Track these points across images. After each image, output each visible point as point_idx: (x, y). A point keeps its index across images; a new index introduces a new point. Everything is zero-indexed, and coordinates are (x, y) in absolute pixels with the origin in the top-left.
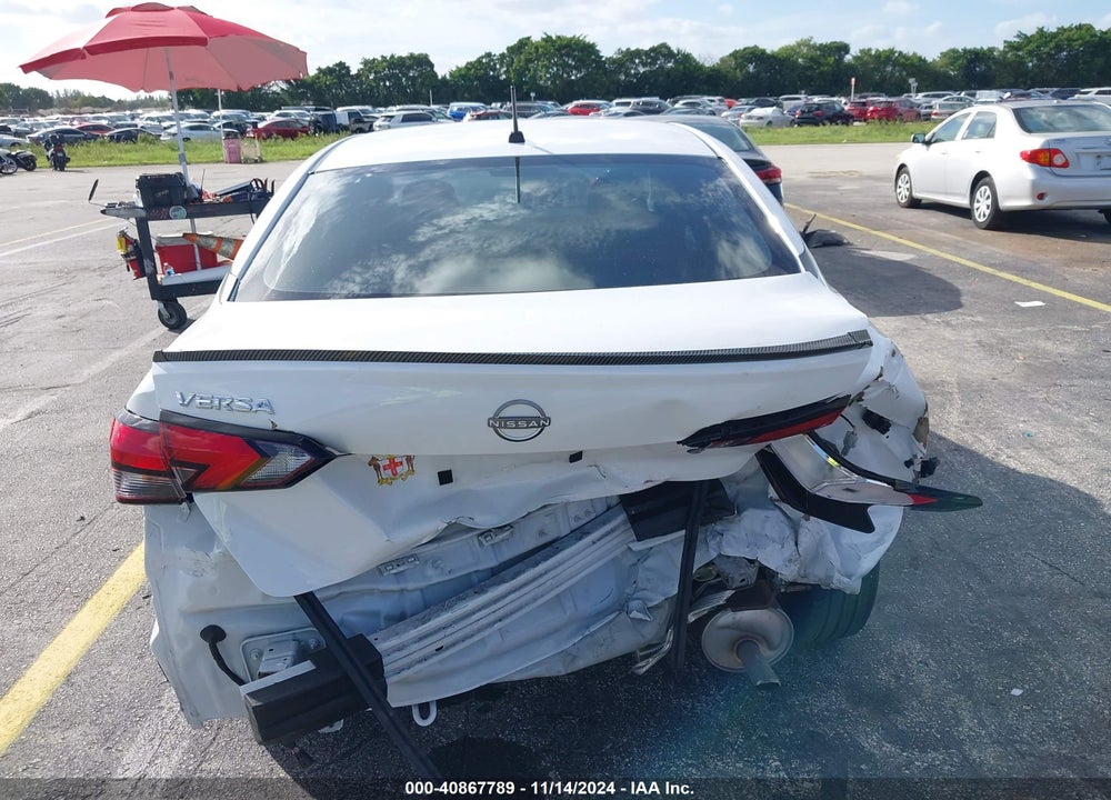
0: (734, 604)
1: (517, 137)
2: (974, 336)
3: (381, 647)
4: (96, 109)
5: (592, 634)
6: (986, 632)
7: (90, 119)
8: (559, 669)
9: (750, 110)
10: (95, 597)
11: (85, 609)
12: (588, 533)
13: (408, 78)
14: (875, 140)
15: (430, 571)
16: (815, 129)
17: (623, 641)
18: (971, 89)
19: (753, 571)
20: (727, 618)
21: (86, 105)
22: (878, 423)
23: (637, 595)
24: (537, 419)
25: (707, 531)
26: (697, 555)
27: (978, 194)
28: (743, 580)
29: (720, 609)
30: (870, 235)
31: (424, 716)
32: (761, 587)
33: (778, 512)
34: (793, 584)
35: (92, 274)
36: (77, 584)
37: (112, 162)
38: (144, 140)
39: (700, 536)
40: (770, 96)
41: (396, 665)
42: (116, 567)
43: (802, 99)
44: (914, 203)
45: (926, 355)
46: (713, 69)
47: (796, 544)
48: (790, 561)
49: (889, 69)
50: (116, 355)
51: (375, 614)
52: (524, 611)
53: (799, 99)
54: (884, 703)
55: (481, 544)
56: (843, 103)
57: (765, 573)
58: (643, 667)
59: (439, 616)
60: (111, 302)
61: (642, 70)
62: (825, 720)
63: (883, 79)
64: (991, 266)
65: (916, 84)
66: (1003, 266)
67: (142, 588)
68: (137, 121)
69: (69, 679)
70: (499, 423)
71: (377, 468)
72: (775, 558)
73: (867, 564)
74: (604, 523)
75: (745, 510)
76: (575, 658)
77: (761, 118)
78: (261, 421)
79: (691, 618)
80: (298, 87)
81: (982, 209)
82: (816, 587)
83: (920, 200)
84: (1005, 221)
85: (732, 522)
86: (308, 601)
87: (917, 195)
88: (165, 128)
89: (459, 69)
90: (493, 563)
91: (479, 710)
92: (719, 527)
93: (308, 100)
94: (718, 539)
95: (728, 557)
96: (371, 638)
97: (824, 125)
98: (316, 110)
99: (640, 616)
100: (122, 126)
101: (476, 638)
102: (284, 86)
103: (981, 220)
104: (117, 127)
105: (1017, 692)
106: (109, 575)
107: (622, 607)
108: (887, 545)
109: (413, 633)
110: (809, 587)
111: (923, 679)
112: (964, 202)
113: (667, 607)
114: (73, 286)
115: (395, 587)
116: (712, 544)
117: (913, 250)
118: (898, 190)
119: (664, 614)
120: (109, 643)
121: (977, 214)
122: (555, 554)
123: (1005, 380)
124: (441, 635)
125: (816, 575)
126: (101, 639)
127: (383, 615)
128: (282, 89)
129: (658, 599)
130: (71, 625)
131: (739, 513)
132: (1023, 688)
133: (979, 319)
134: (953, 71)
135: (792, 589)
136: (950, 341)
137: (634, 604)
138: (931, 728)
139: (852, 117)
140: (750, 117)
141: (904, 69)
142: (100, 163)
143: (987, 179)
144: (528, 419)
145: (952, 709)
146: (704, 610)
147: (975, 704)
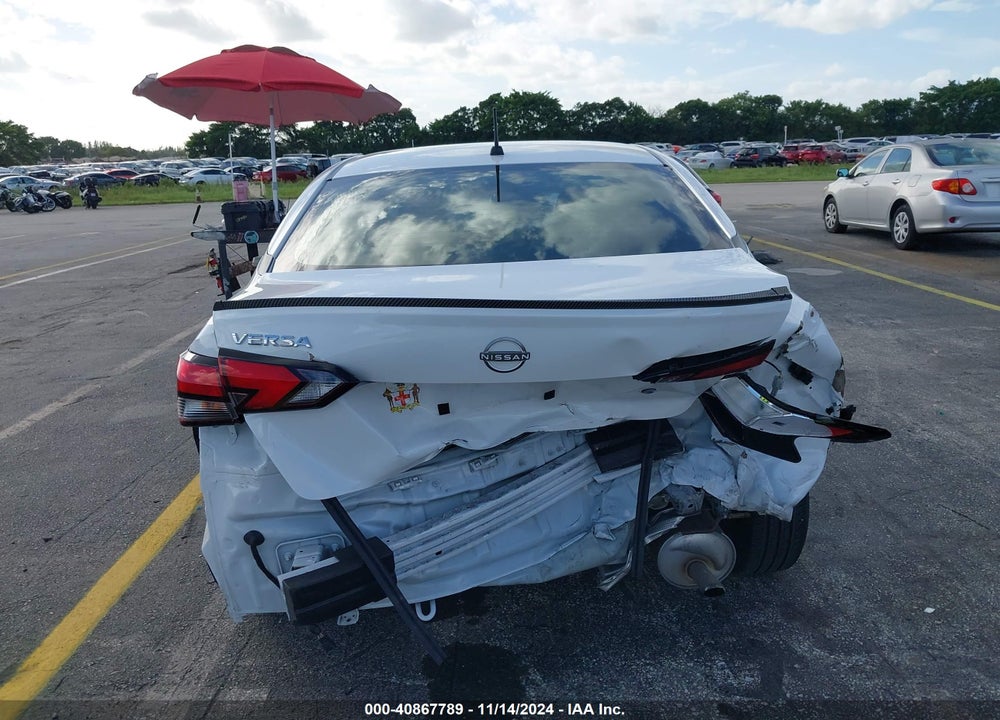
0: (684, 529)
1: (497, 151)
2: (894, 335)
3: (392, 547)
4: (123, 158)
5: (564, 550)
6: (903, 565)
7: (118, 166)
8: (538, 578)
9: (694, 154)
10: (141, 537)
11: (134, 546)
12: (560, 464)
13: (393, 130)
14: (806, 178)
15: (431, 489)
16: (752, 169)
17: (591, 556)
18: (893, 135)
19: (699, 497)
20: (679, 540)
21: (114, 155)
22: (802, 375)
23: (602, 520)
24: (520, 355)
25: (660, 464)
26: (652, 485)
27: (897, 219)
28: (691, 506)
29: (671, 533)
30: (802, 255)
31: (426, 611)
32: (707, 515)
33: (719, 452)
34: (734, 511)
35: (126, 291)
36: (126, 528)
37: (137, 202)
38: (165, 183)
39: (654, 469)
40: (712, 142)
41: (404, 564)
42: (158, 515)
43: (742, 146)
44: (841, 229)
45: (851, 350)
46: (661, 120)
47: (736, 477)
48: (731, 491)
49: (817, 118)
50: (149, 353)
51: (386, 525)
52: (508, 526)
53: (738, 144)
54: (815, 619)
55: (472, 470)
56: (777, 148)
57: (710, 501)
58: (608, 584)
59: (438, 524)
60: (142, 313)
61: (598, 121)
62: (763, 631)
63: (813, 127)
64: (909, 279)
65: (842, 131)
66: (921, 280)
67: (181, 530)
68: (160, 168)
69: (123, 598)
70: (488, 357)
71: (390, 399)
72: (717, 488)
73: (798, 495)
74: (573, 457)
75: (691, 449)
76: (550, 569)
77: (704, 161)
78: (300, 354)
79: (648, 540)
80: (297, 137)
81: (901, 231)
82: (754, 514)
83: (846, 226)
84: (921, 242)
85: (682, 458)
86: (332, 505)
87: (843, 221)
88: (183, 173)
89: (437, 122)
90: (482, 485)
91: (469, 622)
92: (670, 462)
93: (306, 148)
94: (669, 471)
95: (679, 486)
96: (384, 540)
97: (760, 166)
98: (313, 156)
99: (605, 536)
100: (147, 172)
101: (469, 546)
102: (285, 137)
103: (901, 241)
104: (142, 172)
105: (929, 610)
106: (152, 521)
107: (590, 528)
108: (815, 479)
109: (417, 537)
110: (749, 515)
111: (848, 600)
112: (884, 226)
113: (627, 530)
114: (109, 300)
115: (402, 500)
116: (664, 475)
117: (839, 267)
118: (827, 218)
119: (625, 535)
120: (155, 572)
121: (896, 236)
122: (532, 479)
123: (921, 370)
124: (440, 540)
125: (753, 504)
126: (148, 568)
127: (393, 525)
128: (283, 140)
129: (619, 523)
130: (124, 558)
131: (687, 451)
132: (934, 607)
133: (899, 321)
134: (875, 119)
135: (734, 516)
136: (872, 339)
137: (599, 527)
138: (855, 637)
139: (784, 159)
140: (694, 161)
141: (831, 118)
142: (127, 202)
143: (905, 206)
144: (512, 354)
145: (873, 623)
146: (659, 533)
147: (894, 618)
